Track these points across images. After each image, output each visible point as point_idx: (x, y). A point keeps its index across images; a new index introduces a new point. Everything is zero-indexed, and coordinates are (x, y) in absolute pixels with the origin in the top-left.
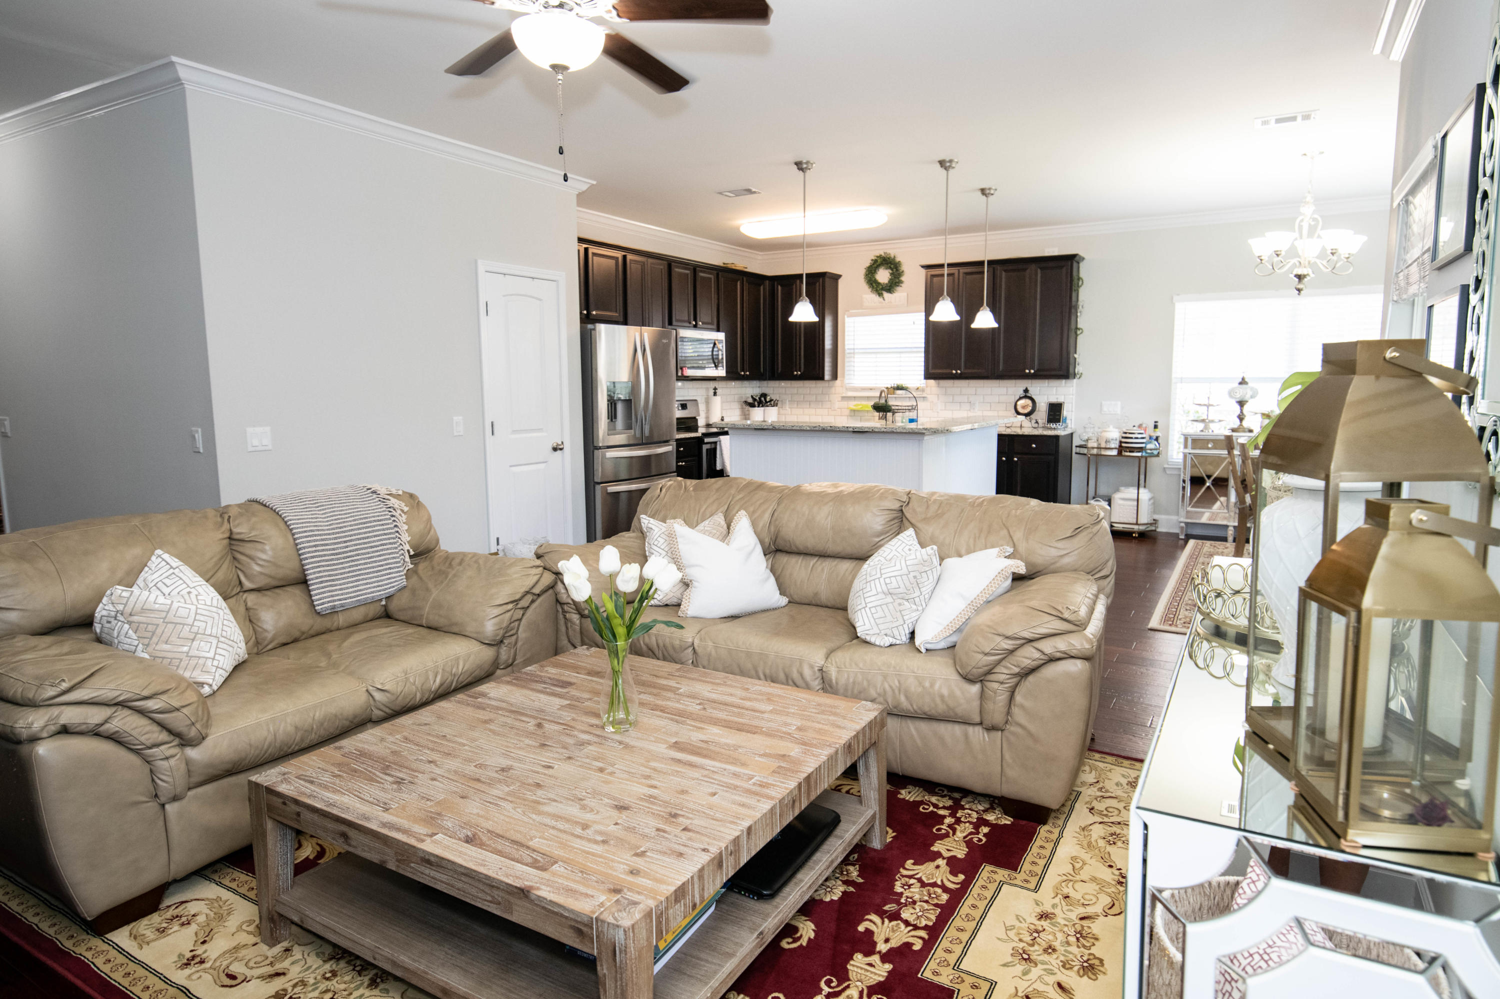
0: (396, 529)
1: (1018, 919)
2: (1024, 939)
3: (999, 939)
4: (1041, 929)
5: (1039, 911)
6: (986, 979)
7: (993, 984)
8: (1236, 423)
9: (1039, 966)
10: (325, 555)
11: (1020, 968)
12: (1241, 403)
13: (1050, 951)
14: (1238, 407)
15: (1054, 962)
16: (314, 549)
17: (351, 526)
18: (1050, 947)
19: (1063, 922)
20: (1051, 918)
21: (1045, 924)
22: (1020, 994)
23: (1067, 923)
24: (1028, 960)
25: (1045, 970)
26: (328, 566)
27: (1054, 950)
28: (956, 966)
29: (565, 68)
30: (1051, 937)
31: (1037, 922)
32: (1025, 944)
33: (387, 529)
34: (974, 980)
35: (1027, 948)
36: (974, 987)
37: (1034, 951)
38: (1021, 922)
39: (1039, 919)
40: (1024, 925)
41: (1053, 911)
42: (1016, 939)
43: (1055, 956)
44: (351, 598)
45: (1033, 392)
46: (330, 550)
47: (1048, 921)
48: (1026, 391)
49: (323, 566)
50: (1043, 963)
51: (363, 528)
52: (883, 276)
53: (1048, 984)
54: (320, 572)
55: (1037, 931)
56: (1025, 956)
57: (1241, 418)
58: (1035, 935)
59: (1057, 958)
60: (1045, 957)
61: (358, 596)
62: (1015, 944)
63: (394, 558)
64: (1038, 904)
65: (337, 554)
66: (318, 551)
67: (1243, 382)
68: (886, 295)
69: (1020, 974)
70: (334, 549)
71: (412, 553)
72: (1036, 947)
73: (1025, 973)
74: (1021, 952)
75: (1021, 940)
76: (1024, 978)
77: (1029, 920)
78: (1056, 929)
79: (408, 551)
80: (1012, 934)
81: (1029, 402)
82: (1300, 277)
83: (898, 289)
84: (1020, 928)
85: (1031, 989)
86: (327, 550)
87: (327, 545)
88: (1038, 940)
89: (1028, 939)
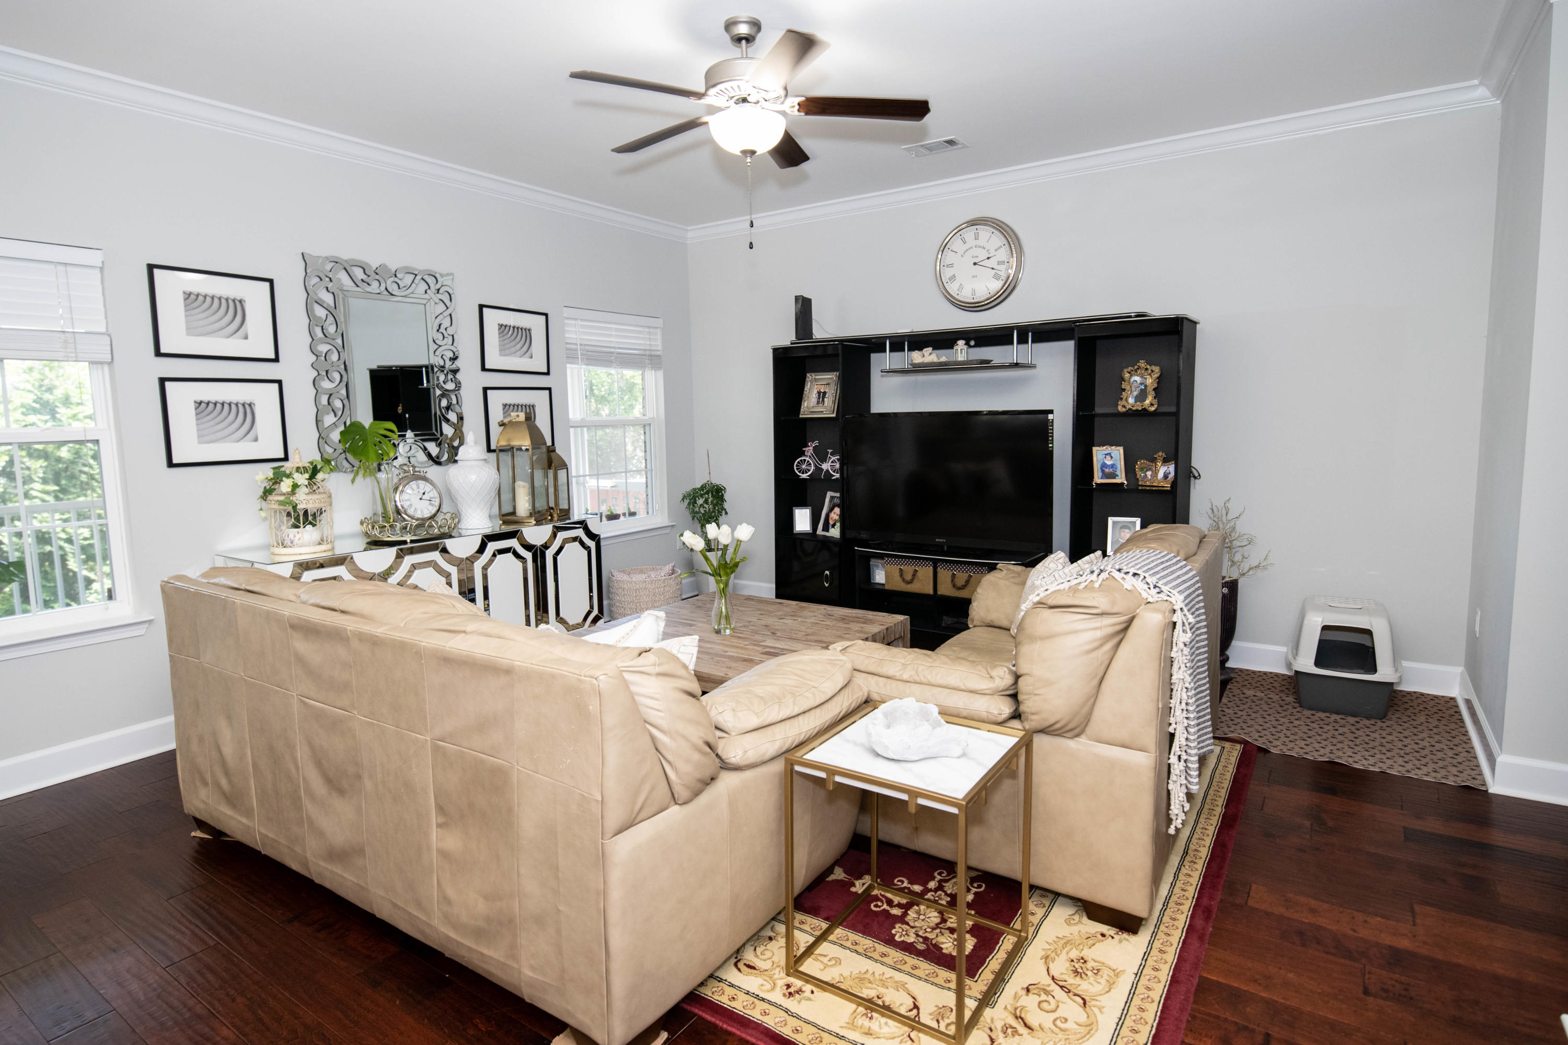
29: (753, 152)
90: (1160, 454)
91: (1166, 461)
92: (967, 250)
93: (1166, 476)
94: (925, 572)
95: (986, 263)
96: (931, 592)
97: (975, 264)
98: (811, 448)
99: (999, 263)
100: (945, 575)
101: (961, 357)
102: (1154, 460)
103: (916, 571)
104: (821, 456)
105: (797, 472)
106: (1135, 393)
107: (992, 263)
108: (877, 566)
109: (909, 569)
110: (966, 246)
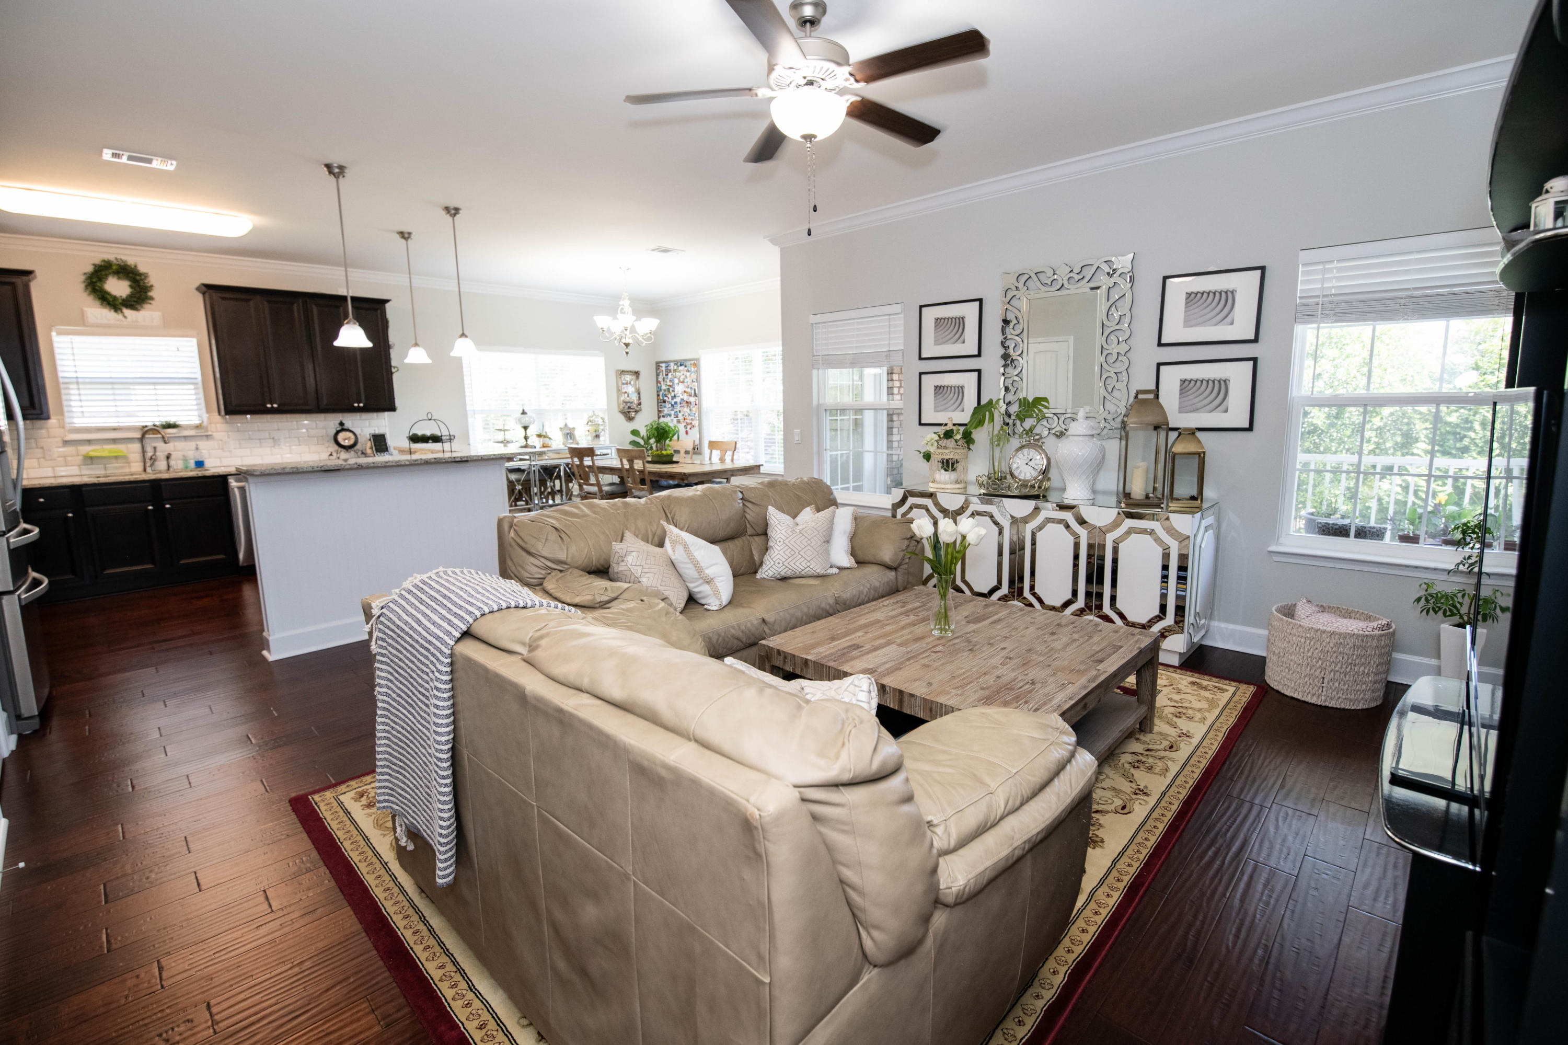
8: (523, 442)
12: (526, 428)
14: (523, 430)
45: (348, 424)
48: (341, 424)
52: (118, 287)
57: (526, 438)
67: (524, 413)
68: (127, 312)
81: (350, 435)
82: (627, 345)
83: (146, 306)
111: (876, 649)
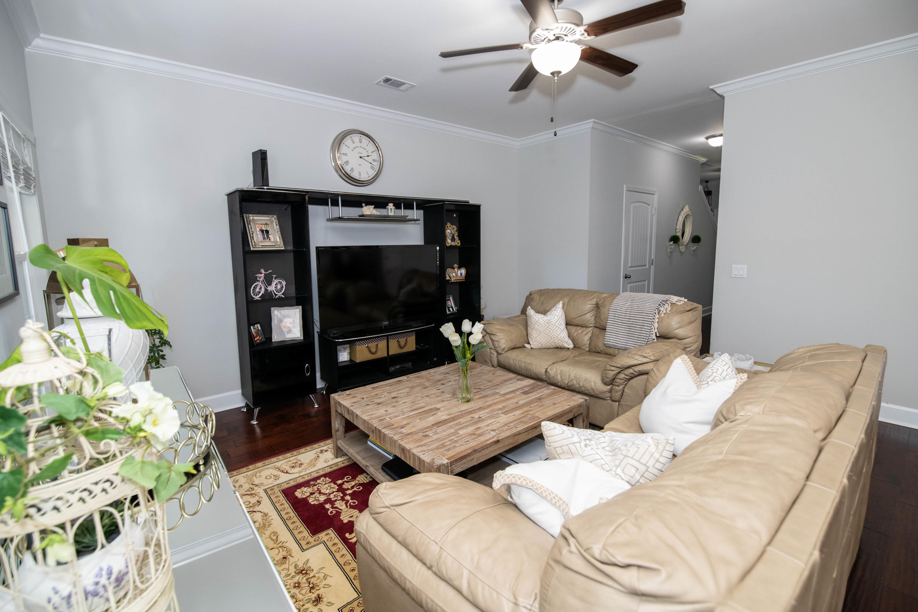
0: (653, 320)
1: (328, 585)
2: (313, 579)
3: (323, 568)
4: (312, 591)
5: (324, 600)
6: (307, 549)
7: (303, 550)
9: (293, 574)
10: (617, 322)
11: (300, 565)
13: (297, 585)
15: (290, 581)
16: (613, 317)
17: (635, 312)
18: (299, 587)
19: (307, 606)
20: (314, 602)
21: (313, 596)
22: (289, 556)
23: (304, 607)
24: (301, 572)
25: (290, 574)
26: (617, 327)
27: (295, 587)
28: (325, 543)
30: (303, 592)
31: (318, 592)
32: (310, 576)
33: (649, 319)
34: (312, 545)
35: (308, 576)
36: (308, 543)
37: (303, 578)
38: (325, 585)
39: (318, 595)
40: (321, 585)
41: (318, 607)
42: (317, 575)
43: (292, 584)
44: (622, 344)
46: (620, 320)
47: (313, 599)
49: (615, 326)
50: (293, 577)
51: (639, 315)
53: (282, 570)
54: (613, 328)
55: (312, 588)
56: (304, 572)
58: (311, 585)
59: (290, 584)
60: (296, 579)
61: (627, 345)
62: (315, 572)
63: (646, 334)
64: (329, 603)
65: (623, 323)
66: (615, 319)
69: (298, 563)
70: (622, 320)
71: (658, 335)
72: (304, 580)
73: (296, 566)
74: (308, 572)
75: (314, 576)
76: (295, 563)
77: (322, 590)
78: (305, 599)
79: (656, 333)
80: (322, 575)
84: (321, 581)
85: (287, 562)
86: (619, 320)
87: (620, 317)
88: (308, 585)
89: (312, 580)
90: (456, 265)
91: (459, 268)
92: (355, 148)
93: (461, 274)
94: (382, 344)
95: (366, 158)
96: (386, 355)
97: (361, 157)
98: (263, 275)
99: (374, 160)
100: (393, 343)
101: (391, 214)
102: (454, 268)
103: (377, 345)
104: (268, 281)
105: (252, 295)
106: (450, 238)
107: (370, 159)
108: (340, 351)
109: (372, 345)
110: (355, 145)
111: (513, 392)
